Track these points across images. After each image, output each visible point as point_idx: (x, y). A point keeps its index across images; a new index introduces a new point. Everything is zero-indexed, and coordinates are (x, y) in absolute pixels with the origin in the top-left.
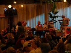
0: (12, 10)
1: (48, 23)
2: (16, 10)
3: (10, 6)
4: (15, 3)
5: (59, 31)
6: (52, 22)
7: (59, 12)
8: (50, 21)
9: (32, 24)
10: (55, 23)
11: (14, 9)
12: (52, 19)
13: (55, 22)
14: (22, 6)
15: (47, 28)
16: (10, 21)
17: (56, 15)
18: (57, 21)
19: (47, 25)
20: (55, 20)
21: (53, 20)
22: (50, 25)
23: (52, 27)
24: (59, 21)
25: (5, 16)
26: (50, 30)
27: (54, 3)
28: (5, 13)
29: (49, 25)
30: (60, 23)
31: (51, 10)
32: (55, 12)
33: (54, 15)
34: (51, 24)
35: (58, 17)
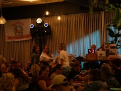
0: (42, 26)
2: (49, 27)
3: (39, 21)
4: (47, 13)
6: (114, 45)
8: (110, 42)
9: (77, 50)
11: (46, 25)
12: (114, 38)
13: (118, 44)
14: (59, 18)
19: (104, 50)
20: (119, 41)
21: (116, 40)
22: (111, 50)
23: (114, 54)
25: (31, 38)
26: (110, 58)
27: (116, 9)
28: (31, 33)
29: (109, 51)
31: (111, 23)
32: (118, 26)
33: (118, 32)
34: (113, 47)
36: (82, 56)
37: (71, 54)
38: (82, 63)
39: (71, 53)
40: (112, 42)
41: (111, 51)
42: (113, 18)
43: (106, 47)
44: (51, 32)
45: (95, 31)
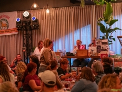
0: (29, 19)
1: (96, 41)
2: (37, 21)
3: (26, 14)
4: (35, 6)
5: (119, 57)
6: (106, 41)
7: (117, 20)
8: (101, 38)
9: (67, 45)
10: (111, 42)
11: (34, 18)
12: (105, 34)
13: (110, 40)
14: (48, 11)
15: (95, 51)
16: (27, 41)
17: (113, 27)
18: (114, 39)
20: (110, 37)
21: (107, 36)
22: (102, 46)
23: (105, 50)
24: (119, 37)
25: (17, 33)
28: (17, 27)
29: (100, 47)
30: (120, 41)
31: (102, 17)
32: (109, 21)
33: (109, 27)
34: (104, 43)
35: (117, 30)
36: (72, 52)
37: (61, 51)
38: (72, 60)
39: (60, 49)
40: (104, 38)
41: (103, 48)
42: (105, 12)
43: (97, 43)
44: (38, 26)
45: (85, 25)
